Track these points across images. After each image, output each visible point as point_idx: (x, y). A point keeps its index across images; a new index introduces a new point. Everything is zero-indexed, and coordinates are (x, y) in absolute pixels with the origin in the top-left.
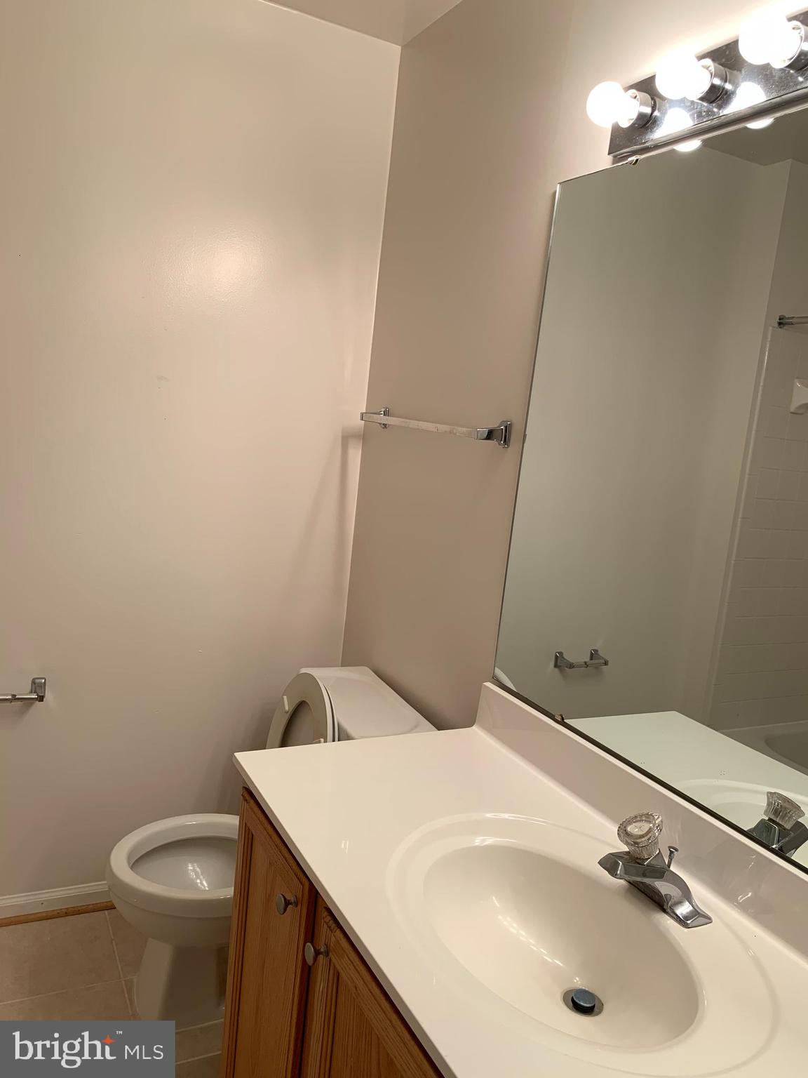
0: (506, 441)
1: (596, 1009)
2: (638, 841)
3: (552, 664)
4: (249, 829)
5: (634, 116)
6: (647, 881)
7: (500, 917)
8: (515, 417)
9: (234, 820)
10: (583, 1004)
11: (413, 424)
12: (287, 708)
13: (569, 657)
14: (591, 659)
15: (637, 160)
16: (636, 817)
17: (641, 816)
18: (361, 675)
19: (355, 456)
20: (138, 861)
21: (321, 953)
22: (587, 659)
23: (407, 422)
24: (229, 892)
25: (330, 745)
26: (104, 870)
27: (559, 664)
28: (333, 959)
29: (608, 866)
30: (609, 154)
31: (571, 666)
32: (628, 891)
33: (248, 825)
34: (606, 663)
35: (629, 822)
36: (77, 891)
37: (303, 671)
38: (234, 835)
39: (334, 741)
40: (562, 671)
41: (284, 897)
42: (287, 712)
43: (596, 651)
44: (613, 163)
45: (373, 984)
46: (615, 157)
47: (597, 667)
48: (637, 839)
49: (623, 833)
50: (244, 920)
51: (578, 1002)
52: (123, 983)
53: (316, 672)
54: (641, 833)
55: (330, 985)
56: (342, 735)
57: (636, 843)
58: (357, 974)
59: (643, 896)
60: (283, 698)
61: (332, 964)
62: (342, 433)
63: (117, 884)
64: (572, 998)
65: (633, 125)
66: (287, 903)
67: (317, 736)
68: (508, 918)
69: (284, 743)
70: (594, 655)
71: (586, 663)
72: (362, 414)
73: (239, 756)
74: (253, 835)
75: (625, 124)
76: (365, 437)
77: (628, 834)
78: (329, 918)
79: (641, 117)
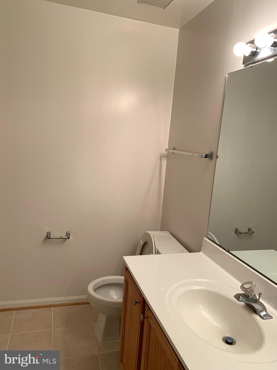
0: (211, 159)
1: (233, 344)
2: (247, 290)
3: (234, 232)
4: (127, 280)
5: (250, 52)
6: (251, 303)
7: (202, 311)
8: (214, 151)
9: (123, 278)
10: (229, 341)
11: (181, 152)
12: (142, 244)
13: (240, 230)
14: (248, 231)
15: (252, 66)
16: (247, 282)
17: (248, 282)
18: (166, 234)
19: (164, 163)
20: (96, 289)
21: (145, 318)
22: (247, 231)
23: (179, 152)
24: (121, 300)
25: (154, 255)
26: (86, 292)
27: (236, 233)
28: (149, 319)
29: (237, 298)
30: (243, 64)
31: (241, 233)
32: (245, 306)
33: (127, 279)
34: (253, 233)
35: (245, 284)
36: (79, 297)
37: (147, 232)
38: (123, 282)
39: (155, 254)
40: (237, 235)
41: (135, 300)
42: (142, 245)
43: (250, 228)
44: (245, 67)
45: (159, 327)
46: (245, 65)
47: (250, 234)
48: (246, 289)
49: (242, 287)
50: (125, 308)
51: (227, 341)
52: (92, 326)
53: (150, 233)
54: (248, 288)
55: (148, 327)
56: (158, 253)
57: (246, 291)
58: (155, 324)
59: (250, 309)
60: (140, 241)
61: (148, 322)
62: (160, 155)
63: (90, 296)
64: (225, 339)
65: (250, 55)
66: (136, 303)
67: (150, 253)
68: (204, 312)
69: (141, 254)
70: (249, 230)
71: (246, 232)
72: (166, 149)
73: (125, 257)
74: (128, 282)
75: (247, 55)
76: (167, 156)
77: (244, 288)
78: (148, 307)
79: (252, 52)
